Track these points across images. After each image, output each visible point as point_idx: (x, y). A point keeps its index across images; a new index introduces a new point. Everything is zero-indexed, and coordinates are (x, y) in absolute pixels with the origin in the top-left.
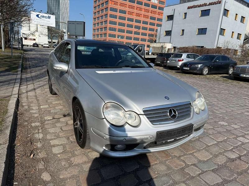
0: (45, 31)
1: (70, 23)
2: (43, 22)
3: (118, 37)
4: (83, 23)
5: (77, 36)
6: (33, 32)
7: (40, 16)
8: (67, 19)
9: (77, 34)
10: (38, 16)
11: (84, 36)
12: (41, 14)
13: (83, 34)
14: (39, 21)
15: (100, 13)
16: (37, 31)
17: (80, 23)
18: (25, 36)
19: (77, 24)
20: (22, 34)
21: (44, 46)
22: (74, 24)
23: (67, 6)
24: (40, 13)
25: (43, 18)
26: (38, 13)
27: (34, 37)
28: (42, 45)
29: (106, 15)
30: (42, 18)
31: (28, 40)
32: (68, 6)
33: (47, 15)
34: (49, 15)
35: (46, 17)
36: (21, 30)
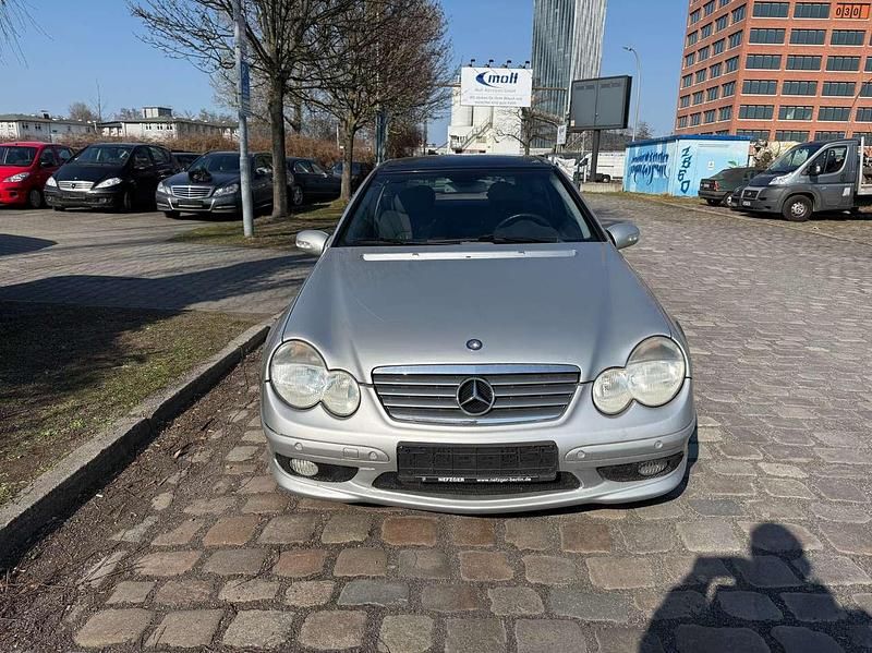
0: (508, 122)
1: (578, 88)
2: (495, 95)
3: (782, 116)
4: (624, 81)
5: (599, 131)
6: (479, 130)
7: (486, 78)
8: (594, 71)
9: (600, 122)
10: (480, 78)
11: (625, 126)
12: (491, 72)
13: (620, 121)
14: (485, 94)
15: (714, 29)
16: (491, 124)
17: (614, 81)
18: (459, 145)
19: (604, 86)
20: (449, 139)
22: (591, 87)
23: (597, 27)
24: (487, 69)
25: (495, 84)
26: (481, 70)
29: (736, 35)
32: (600, 24)
33: (507, 72)
34: (515, 71)
35: (505, 79)
36: (449, 128)
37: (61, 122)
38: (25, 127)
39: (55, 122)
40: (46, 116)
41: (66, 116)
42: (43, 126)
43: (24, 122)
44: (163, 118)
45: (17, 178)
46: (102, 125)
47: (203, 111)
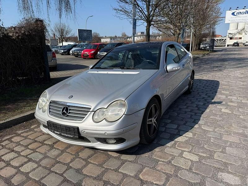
2: (240, 18)
6: (240, 31)
7: (235, 14)
10: (233, 14)
16: (244, 28)
18: (231, 36)
20: (228, 34)
21: (245, 44)
24: (236, 10)
25: (239, 15)
26: (233, 11)
27: (240, 36)
28: (244, 44)
30: (237, 15)
31: (233, 39)
33: (244, 11)
35: (243, 13)
36: (228, 31)
37: (119, 37)
38: (111, 39)
39: (117, 38)
40: (116, 36)
41: (121, 36)
42: (115, 39)
43: (111, 38)
44: (142, 35)
45: (92, 52)
46: (127, 38)
47: (153, 32)
